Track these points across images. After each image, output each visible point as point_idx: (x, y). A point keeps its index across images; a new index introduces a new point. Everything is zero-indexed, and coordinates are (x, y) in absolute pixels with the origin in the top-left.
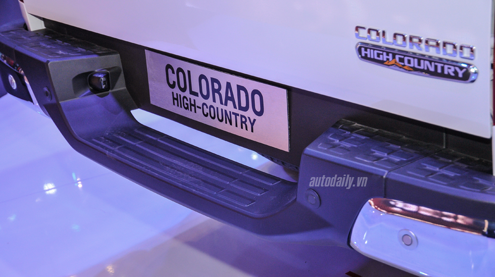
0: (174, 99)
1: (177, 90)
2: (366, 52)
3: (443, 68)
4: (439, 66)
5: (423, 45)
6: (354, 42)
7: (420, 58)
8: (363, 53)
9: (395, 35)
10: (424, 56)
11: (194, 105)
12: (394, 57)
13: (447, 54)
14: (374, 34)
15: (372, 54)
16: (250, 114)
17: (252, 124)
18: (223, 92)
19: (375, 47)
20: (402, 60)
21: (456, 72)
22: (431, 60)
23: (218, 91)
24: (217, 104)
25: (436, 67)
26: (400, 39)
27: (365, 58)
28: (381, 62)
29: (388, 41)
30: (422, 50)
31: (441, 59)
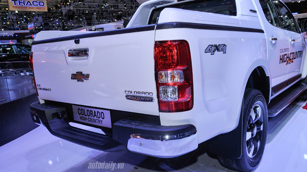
0: (80, 118)
1: (81, 115)
2: (128, 97)
3: (146, 99)
4: (145, 98)
5: (141, 94)
6: (125, 95)
7: (141, 97)
8: (127, 97)
9: (134, 92)
10: (142, 96)
11: (86, 119)
12: (135, 98)
13: (147, 95)
14: (129, 92)
15: (129, 97)
16: (101, 119)
17: (102, 122)
18: (93, 114)
19: (130, 96)
20: (136, 98)
21: (149, 100)
22: (143, 97)
23: (92, 114)
24: (92, 118)
25: (145, 99)
26: (135, 92)
27: (128, 99)
28: (132, 99)
29: (133, 94)
30: (141, 95)
31: (146, 97)
